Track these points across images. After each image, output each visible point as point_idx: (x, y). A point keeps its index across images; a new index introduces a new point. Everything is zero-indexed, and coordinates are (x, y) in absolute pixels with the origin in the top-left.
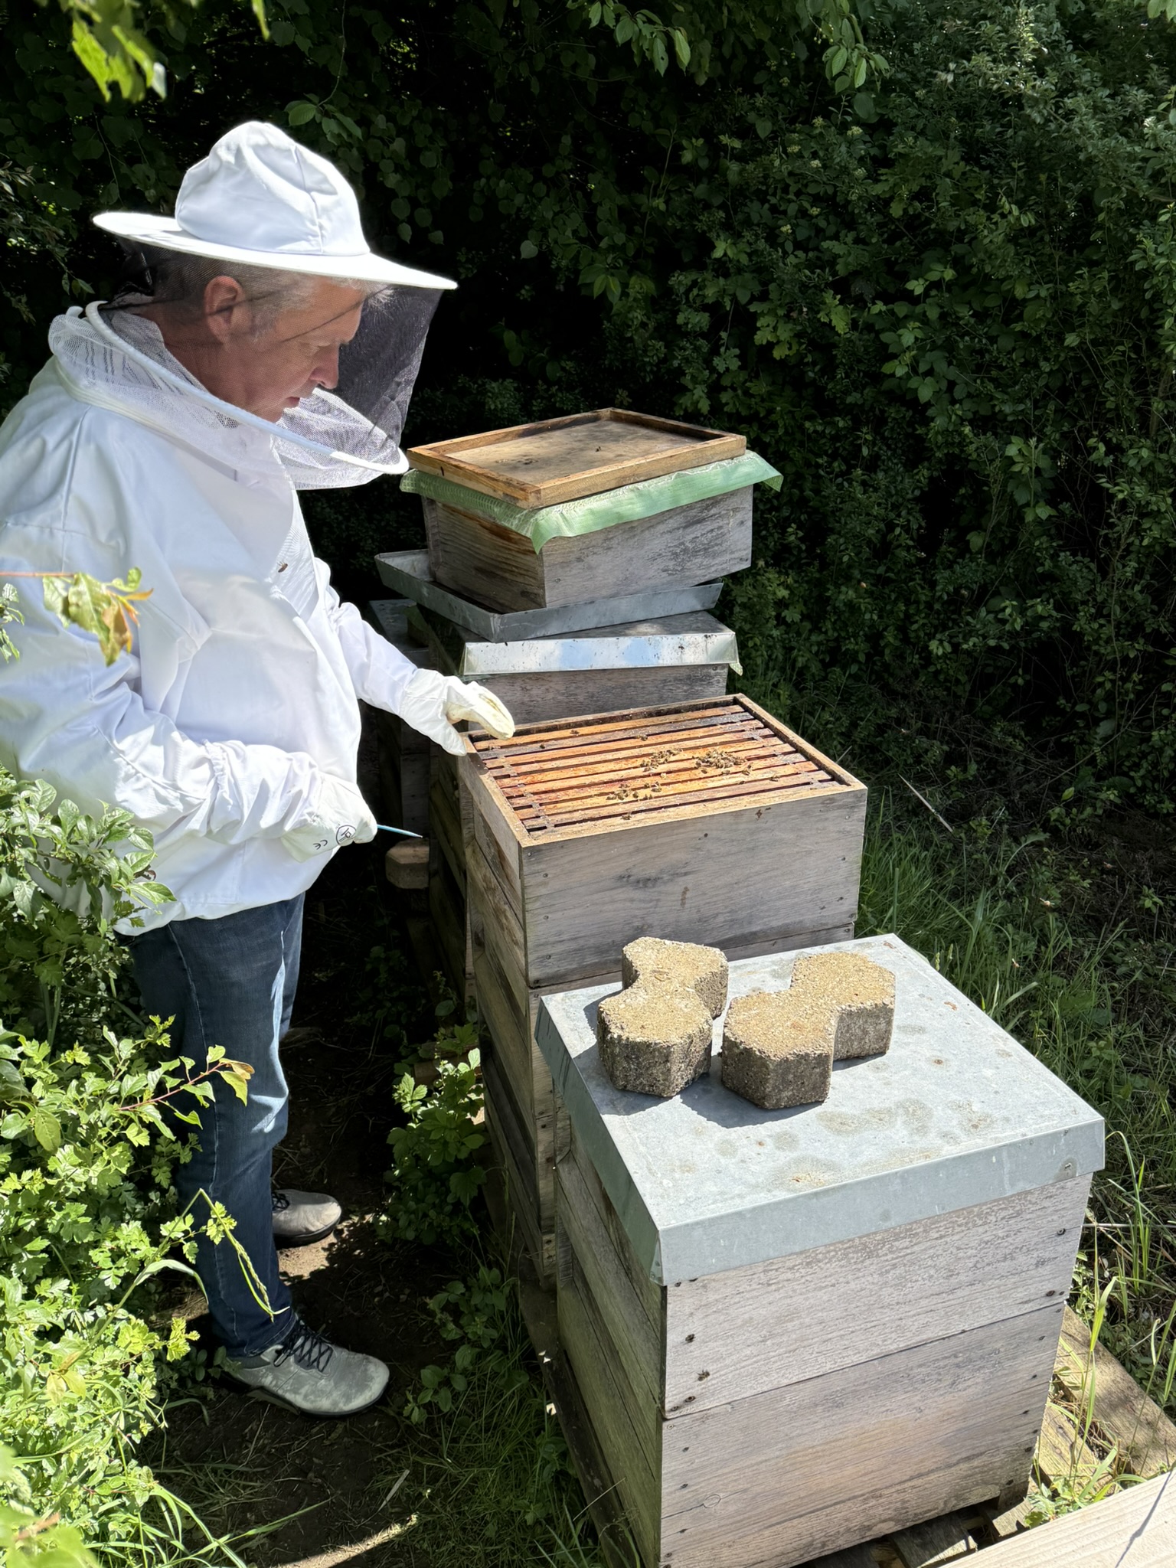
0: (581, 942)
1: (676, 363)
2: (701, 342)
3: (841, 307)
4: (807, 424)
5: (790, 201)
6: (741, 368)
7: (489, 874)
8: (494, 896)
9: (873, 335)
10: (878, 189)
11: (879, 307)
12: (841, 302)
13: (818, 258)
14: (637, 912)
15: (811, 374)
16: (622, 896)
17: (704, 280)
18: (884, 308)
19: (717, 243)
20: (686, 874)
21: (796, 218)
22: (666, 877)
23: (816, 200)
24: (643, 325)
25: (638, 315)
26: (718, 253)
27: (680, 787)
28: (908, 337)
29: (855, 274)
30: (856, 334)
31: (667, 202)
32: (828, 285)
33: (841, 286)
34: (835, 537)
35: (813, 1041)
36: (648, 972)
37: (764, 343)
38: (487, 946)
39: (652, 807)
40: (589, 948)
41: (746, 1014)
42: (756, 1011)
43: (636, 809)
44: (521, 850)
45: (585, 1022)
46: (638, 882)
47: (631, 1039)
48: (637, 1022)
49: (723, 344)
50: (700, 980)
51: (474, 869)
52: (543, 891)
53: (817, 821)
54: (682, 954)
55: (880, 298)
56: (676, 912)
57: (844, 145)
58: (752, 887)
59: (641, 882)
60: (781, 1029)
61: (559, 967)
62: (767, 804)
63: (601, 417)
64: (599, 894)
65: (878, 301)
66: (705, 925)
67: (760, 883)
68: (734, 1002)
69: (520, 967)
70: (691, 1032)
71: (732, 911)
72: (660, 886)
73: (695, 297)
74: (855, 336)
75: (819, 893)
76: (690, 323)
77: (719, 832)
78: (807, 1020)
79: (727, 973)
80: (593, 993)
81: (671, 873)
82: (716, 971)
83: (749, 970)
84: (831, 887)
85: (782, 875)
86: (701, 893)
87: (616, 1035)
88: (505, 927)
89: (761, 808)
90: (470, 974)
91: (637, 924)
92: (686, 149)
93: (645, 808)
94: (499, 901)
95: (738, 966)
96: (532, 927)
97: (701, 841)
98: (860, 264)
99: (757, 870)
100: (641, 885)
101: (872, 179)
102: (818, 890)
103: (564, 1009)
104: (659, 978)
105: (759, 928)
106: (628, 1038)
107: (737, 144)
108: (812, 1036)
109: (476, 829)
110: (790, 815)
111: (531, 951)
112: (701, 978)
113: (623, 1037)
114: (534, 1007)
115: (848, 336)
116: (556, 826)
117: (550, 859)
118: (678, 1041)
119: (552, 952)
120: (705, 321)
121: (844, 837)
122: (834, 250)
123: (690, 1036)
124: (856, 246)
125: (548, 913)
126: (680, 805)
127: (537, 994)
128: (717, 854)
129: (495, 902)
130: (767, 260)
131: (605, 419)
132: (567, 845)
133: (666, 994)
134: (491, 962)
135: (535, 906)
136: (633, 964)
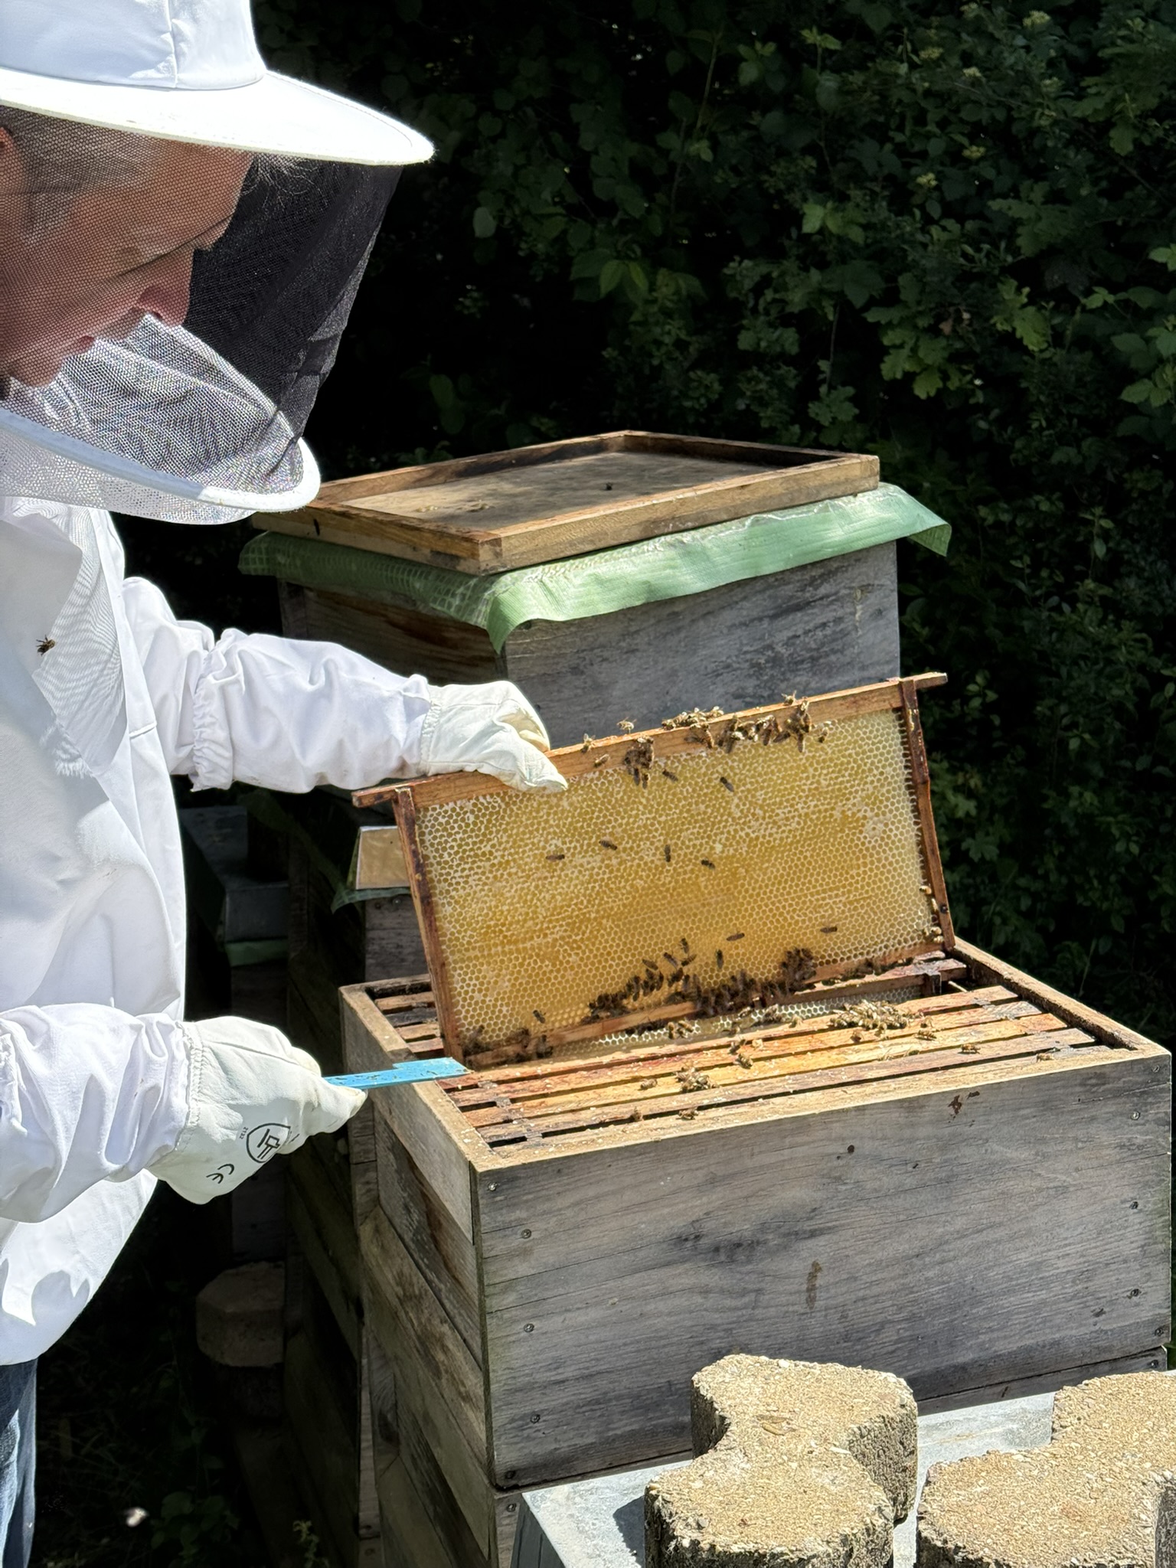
0: (603, 1384)
1: (741, 405)
3: (1031, 309)
4: (983, 511)
5: (928, 136)
6: (857, 419)
7: (408, 1267)
8: (419, 1309)
10: (1084, 109)
11: (1100, 297)
12: (1032, 300)
13: (983, 231)
14: (716, 1318)
15: (982, 424)
16: (687, 1281)
17: (782, 274)
18: (1111, 299)
20: (813, 1234)
21: (942, 164)
22: (773, 1240)
23: (975, 133)
24: (681, 345)
25: (673, 330)
26: (811, 225)
27: (793, 1063)
28: (1169, 339)
29: (1050, 253)
30: (1061, 352)
31: (715, 146)
32: (1009, 271)
33: (1028, 273)
34: (1050, 702)
35: (1111, 1541)
36: (747, 1417)
37: (899, 376)
38: (404, 1431)
39: (739, 1098)
40: (618, 1398)
41: (963, 1493)
42: (983, 1488)
43: (706, 1102)
44: (475, 1178)
45: (617, 1540)
46: (717, 1250)
47: (719, 1548)
48: (730, 1513)
49: (823, 381)
50: (858, 1432)
51: (378, 1265)
52: (522, 1268)
53: (1075, 1123)
54: (816, 1384)
55: (1099, 283)
56: (796, 1318)
57: (1020, 41)
58: (951, 1265)
59: (722, 1250)
60: (1040, 1519)
61: (556, 1440)
62: (971, 1085)
63: (607, 445)
64: (637, 1275)
65: (1096, 289)
66: (859, 1347)
67: (966, 1255)
68: (935, 1471)
69: (476, 1450)
70: (848, 1531)
71: (912, 1318)
72: (762, 1260)
73: (769, 303)
74: (1058, 355)
75: (1089, 1279)
76: (763, 344)
77: (877, 1143)
78: (1093, 1501)
79: (915, 1432)
80: (632, 1484)
81: (782, 1230)
82: (891, 1415)
83: (958, 1432)
84: (1113, 1267)
85: (1011, 1238)
86: (845, 1276)
87: (686, 1543)
88: (442, 1368)
89: (960, 1094)
90: (368, 1527)
91: (716, 1344)
92: (746, 60)
93: (724, 1100)
94: (429, 1320)
95: (933, 1422)
96: (500, 1350)
97: (841, 1162)
98: (1059, 235)
99: (958, 1227)
100: (723, 1258)
101: (1072, 94)
102: (1086, 1274)
103: (572, 1516)
104: (771, 1429)
105: (971, 1356)
106: (713, 1547)
107: (833, 44)
108: (1108, 1532)
109: (380, 1182)
110: (1019, 1109)
111: (500, 1403)
112: (859, 1429)
113: (702, 1545)
114: (507, 1521)
115: (1047, 355)
116: (545, 1135)
117: (534, 1199)
118: (821, 1549)
119: (542, 1406)
120: (790, 340)
121: (1133, 1158)
122: (1010, 213)
123: (847, 1539)
124: (1050, 206)
125: (534, 1317)
126: (795, 1092)
127: (516, 1492)
128: (875, 1190)
129: (420, 1323)
130: (893, 235)
131: (615, 448)
132: (569, 1168)
133: (789, 1460)
134: (413, 1474)
135: (505, 1302)
136: (716, 1406)
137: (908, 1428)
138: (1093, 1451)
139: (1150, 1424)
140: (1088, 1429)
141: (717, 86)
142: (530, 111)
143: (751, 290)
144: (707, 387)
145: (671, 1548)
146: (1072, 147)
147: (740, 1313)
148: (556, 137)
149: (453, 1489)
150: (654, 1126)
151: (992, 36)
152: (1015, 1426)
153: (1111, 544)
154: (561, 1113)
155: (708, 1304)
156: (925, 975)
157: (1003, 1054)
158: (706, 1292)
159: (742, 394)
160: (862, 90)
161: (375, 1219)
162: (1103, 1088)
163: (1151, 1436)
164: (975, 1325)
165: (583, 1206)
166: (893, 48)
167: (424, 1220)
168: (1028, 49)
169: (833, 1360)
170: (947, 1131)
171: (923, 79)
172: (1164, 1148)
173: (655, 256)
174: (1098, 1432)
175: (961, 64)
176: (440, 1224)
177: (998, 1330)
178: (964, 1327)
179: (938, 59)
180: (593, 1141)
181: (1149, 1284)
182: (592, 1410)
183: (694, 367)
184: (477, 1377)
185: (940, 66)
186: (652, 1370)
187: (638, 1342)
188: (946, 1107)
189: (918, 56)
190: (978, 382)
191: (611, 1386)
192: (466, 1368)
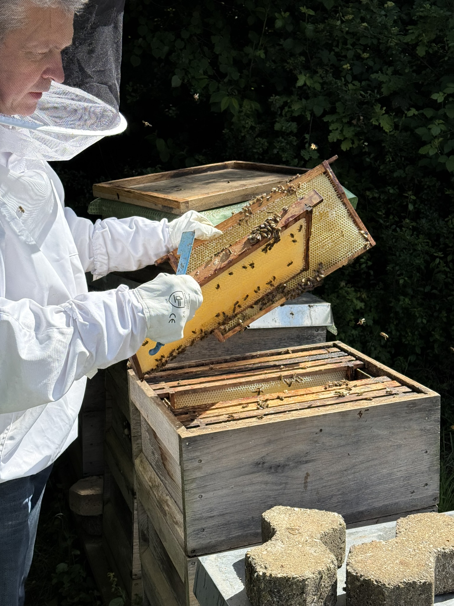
0: (228, 517)
1: (275, 151)
2: (292, 138)
3: (387, 115)
4: (368, 193)
5: (348, 49)
6: (320, 158)
7: (153, 475)
8: (158, 491)
9: (409, 133)
10: (408, 39)
11: (413, 112)
12: (387, 112)
13: (369, 86)
14: (270, 493)
15: (368, 160)
16: (260, 479)
17: (291, 101)
18: (416, 113)
19: (299, 77)
20: (307, 462)
21: (353, 60)
22: (292, 464)
23: (366, 48)
24: (252, 128)
25: (250, 122)
26: (300, 83)
27: (299, 399)
28: (436, 129)
29: (395, 94)
30: (398, 132)
31: (266, 53)
32: (378, 101)
33: (385, 102)
34: (392, 265)
35: (418, 573)
36: (283, 528)
37: (335, 141)
38: (151, 537)
39: (279, 411)
40: (234, 523)
41: (363, 556)
42: (371, 554)
43: (267, 413)
44: (181, 440)
45: (234, 574)
46: (271, 468)
47: (273, 576)
48: (277, 563)
49: (307, 142)
50: (324, 534)
51: (142, 475)
52: (198, 474)
53: (404, 421)
54: (308, 517)
55: (413, 106)
56: (300, 493)
57: (383, 13)
58: (358, 474)
59: (273, 468)
60: (392, 565)
61: (210, 539)
62: (366, 407)
63: (227, 166)
64: (242, 477)
65: (411, 109)
66: (323, 504)
67: (363, 470)
68: (353, 548)
69: (180, 542)
70: (321, 569)
71: (343, 494)
72: (287, 471)
73: (287, 112)
74: (397, 133)
75: (409, 480)
76: (284, 128)
77: (331, 428)
78: (411, 559)
79: (345, 534)
80: (239, 554)
81: (295, 461)
82: (336, 528)
83: (360, 535)
84: (418, 475)
85: (380, 464)
86: (318, 478)
87: (261, 574)
88: (167, 512)
89: (362, 410)
90: (136, 575)
91: (270, 503)
92: (278, 19)
93: (274, 412)
94: (162, 494)
95: (351, 532)
96: (189, 505)
97: (317, 435)
98: (398, 87)
99: (360, 460)
100: (273, 470)
101: (403, 33)
102: (408, 478)
103: (217, 565)
104: (292, 533)
105: (365, 508)
106: (271, 575)
107: (312, 13)
108: (417, 570)
109: (143, 444)
110: (384, 416)
111: (189, 525)
112: (324, 533)
113: (267, 574)
114: (192, 569)
115: (392, 133)
116: (207, 425)
117: (203, 448)
118: (311, 576)
119: (205, 526)
120: (294, 127)
121: (426, 434)
122: (379, 79)
123: (320, 572)
124: (394, 76)
125: (203, 492)
126: (300, 409)
127: (195, 558)
128: (330, 446)
129: (158, 496)
130: (334, 87)
131: (231, 167)
132: (216, 436)
133: (299, 544)
134: (155, 554)
135: (191, 487)
136: (271, 524)
137: (342, 533)
138: (411, 541)
139: (432, 531)
140: (409, 533)
141: (267, 28)
142: (195, 38)
143: (279, 108)
144: (262, 144)
145: (255, 576)
146: (402, 53)
147: (279, 491)
148: (206, 49)
149: (171, 557)
150: (248, 421)
151: (372, 11)
152: (382, 533)
153: (416, 206)
154: (212, 417)
155: (267, 488)
156: (348, 366)
157: (378, 395)
158: (267, 484)
159: (275, 148)
160: (323, 31)
161: (141, 457)
162: (415, 408)
163: (433, 535)
164: (366, 496)
165: (221, 451)
166: (334, 15)
167: (160, 457)
168: (386, 16)
169: (314, 508)
170: (357, 424)
171: (346, 27)
172: (437, 430)
173: (243, 95)
174: (413, 534)
175: (361, 22)
176: (166, 459)
177: (375, 498)
178: (362, 497)
179: (352, 19)
180: (225, 427)
181: (431, 481)
182: (224, 527)
183: (257, 137)
184: (180, 515)
185: (353, 22)
186: (246, 512)
187: (241, 502)
188: (357, 415)
189: (344, 18)
190: (366, 144)
191: (231, 518)
192: (176, 512)
